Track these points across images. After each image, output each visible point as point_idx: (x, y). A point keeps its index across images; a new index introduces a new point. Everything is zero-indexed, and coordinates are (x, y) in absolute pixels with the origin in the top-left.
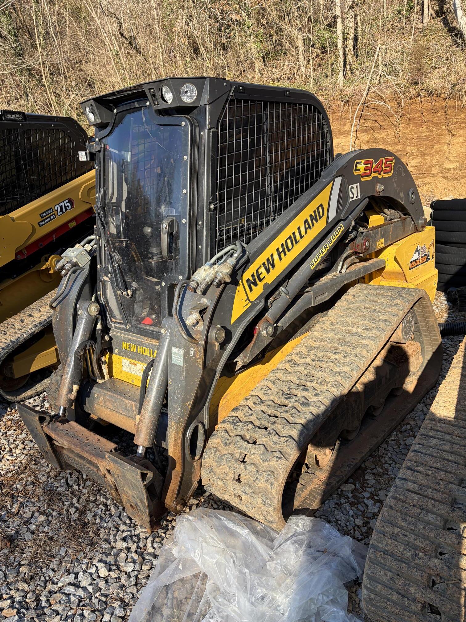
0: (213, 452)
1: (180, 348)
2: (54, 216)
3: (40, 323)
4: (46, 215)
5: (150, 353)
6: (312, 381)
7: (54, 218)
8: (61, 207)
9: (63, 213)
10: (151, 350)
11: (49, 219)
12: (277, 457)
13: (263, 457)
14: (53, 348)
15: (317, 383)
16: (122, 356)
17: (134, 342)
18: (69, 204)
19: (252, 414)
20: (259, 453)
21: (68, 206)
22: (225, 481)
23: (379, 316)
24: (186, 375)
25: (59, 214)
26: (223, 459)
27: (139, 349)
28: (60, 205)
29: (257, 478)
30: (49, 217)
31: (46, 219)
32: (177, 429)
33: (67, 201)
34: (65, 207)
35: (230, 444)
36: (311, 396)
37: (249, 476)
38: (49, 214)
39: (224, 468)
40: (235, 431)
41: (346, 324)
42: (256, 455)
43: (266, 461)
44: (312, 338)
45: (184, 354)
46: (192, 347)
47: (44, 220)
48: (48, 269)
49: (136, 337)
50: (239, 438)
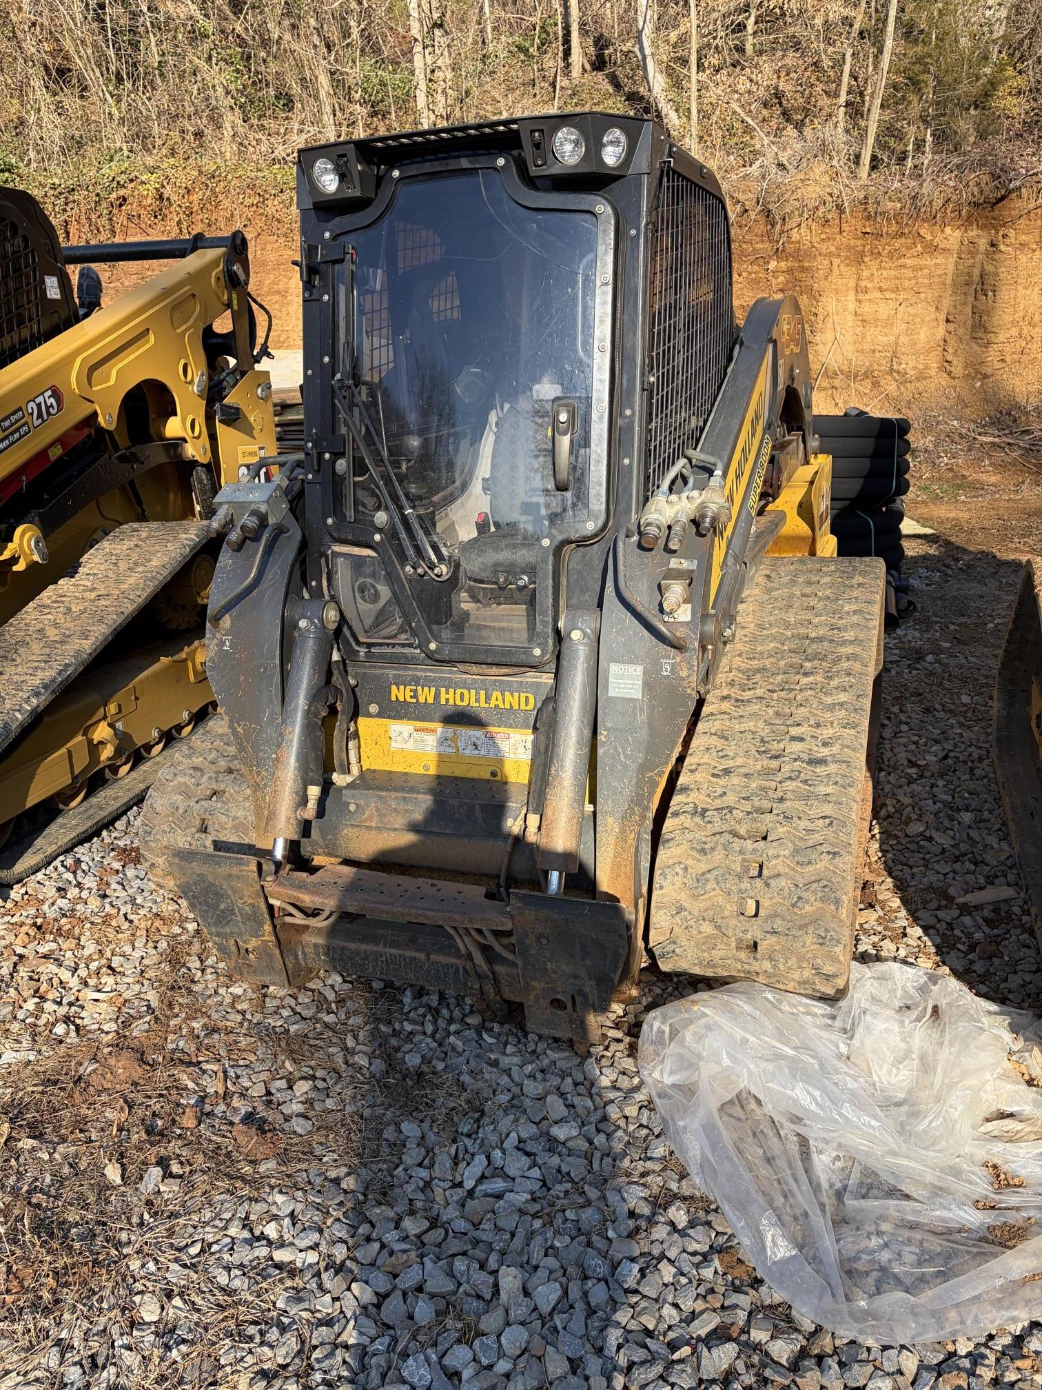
0: (681, 872)
1: (631, 662)
2: (25, 428)
3: (46, 687)
4: (12, 425)
5: (477, 700)
6: (799, 725)
7: (26, 433)
8: (39, 405)
9: (44, 421)
10: (483, 693)
11: (17, 435)
12: (829, 853)
13: (799, 858)
14: (63, 750)
15: (811, 726)
16: (389, 717)
17: (427, 682)
18: (52, 400)
19: (725, 793)
20: (787, 853)
21: (52, 405)
22: (720, 921)
23: (842, 606)
24: (650, 717)
25: (36, 423)
26: (707, 880)
27: (443, 696)
28: (37, 401)
29: (799, 898)
30: (17, 430)
31: (12, 433)
32: (623, 831)
33: (49, 393)
34: (47, 408)
35: (713, 849)
36: (816, 749)
37: (778, 899)
38: (17, 421)
39: (710, 898)
40: (709, 826)
41: (787, 625)
42: (780, 859)
43: (809, 863)
44: (740, 655)
45: (644, 674)
46: (667, 657)
47: (6, 438)
48: (14, 560)
49: (430, 671)
50: (728, 837)
